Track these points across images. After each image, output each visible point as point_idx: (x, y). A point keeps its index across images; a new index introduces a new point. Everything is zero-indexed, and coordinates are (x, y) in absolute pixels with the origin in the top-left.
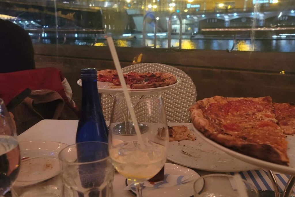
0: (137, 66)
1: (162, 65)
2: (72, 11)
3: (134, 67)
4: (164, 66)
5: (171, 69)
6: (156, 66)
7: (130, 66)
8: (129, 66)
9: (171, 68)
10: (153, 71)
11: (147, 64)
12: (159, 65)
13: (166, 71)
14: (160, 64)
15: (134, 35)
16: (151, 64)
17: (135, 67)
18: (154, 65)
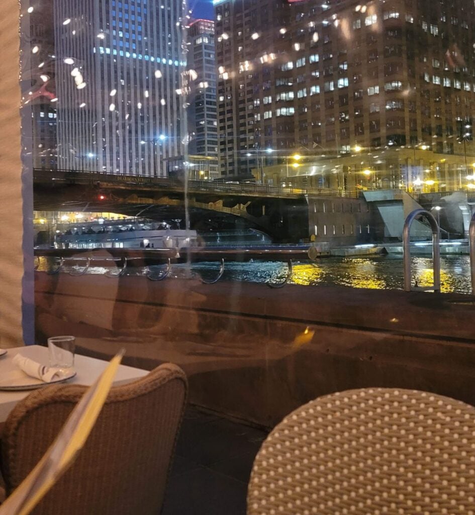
0: (355, 397)
1: (432, 399)
2: (243, 200)
3: (346, 400)
4: (440, 403)
5: (463, 414)
6: (414, 401)
7: (333, 397)
8: (329, 396)
9: (462, 410)
10: (404, 415)
11: (384, 394)
12: (424, 398)
13: (448, 419)
14: (424, 394)
15: (380, 247)
16: (396, 393)
17: (349, 398)
18: (405, 397)
